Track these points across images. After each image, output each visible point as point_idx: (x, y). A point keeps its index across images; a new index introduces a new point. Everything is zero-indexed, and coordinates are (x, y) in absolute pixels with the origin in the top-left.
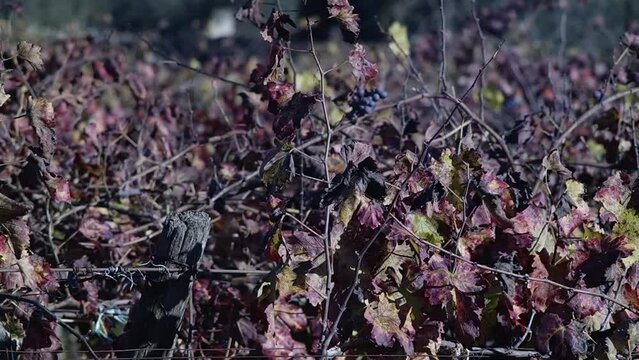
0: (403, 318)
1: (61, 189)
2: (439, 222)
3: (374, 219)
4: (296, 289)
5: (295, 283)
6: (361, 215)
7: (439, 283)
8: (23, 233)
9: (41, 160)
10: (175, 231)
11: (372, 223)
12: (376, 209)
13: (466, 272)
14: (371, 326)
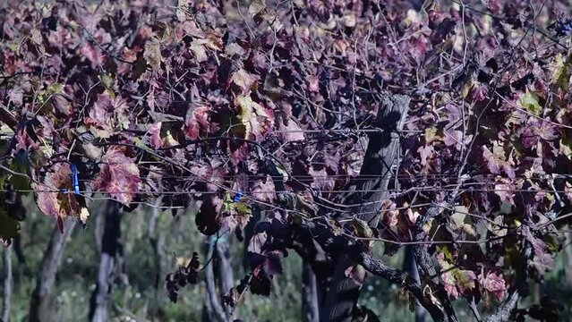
0: (507, 155)
1: (313, 83)
2: (540, 98)
3: (482, 95)
4: (438, 137)
5: (437, 134)
6: (474, 92)
7: (530, 134)
8: (288, 109)
9: (301, 64)
10: (386, 106)
11: (480, 97)
12: (483, 89)
13: (548, 127)
14: (487, 161)
